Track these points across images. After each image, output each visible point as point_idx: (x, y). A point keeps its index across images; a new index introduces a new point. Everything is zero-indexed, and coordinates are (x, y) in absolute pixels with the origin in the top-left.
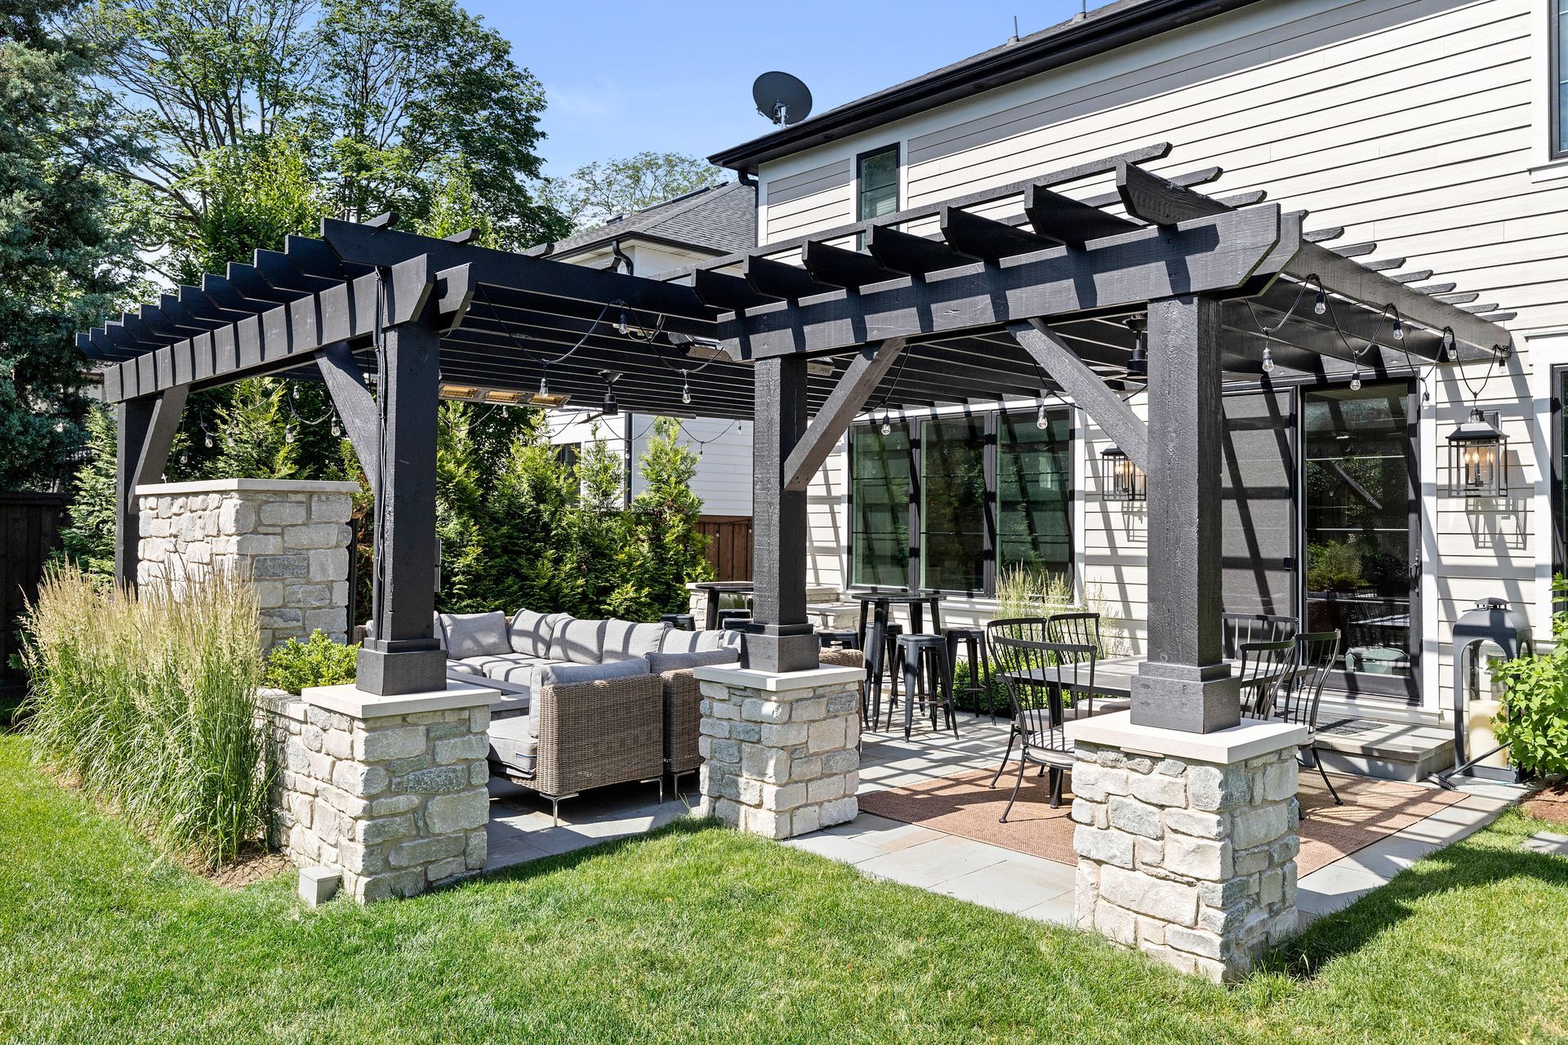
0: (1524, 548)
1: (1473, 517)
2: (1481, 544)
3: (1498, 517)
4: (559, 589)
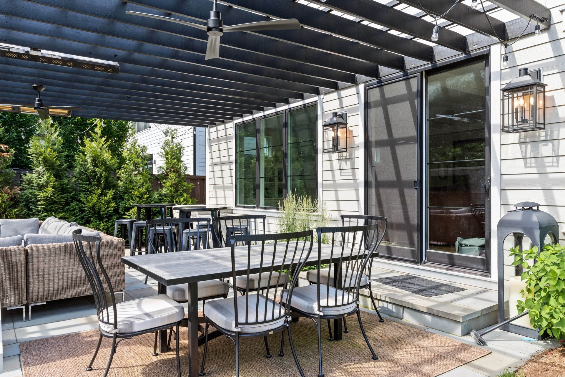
0: (558, 166)
1: (523, 146)
2: (528, 165)
3: (541, 145)
4: (100, 208)
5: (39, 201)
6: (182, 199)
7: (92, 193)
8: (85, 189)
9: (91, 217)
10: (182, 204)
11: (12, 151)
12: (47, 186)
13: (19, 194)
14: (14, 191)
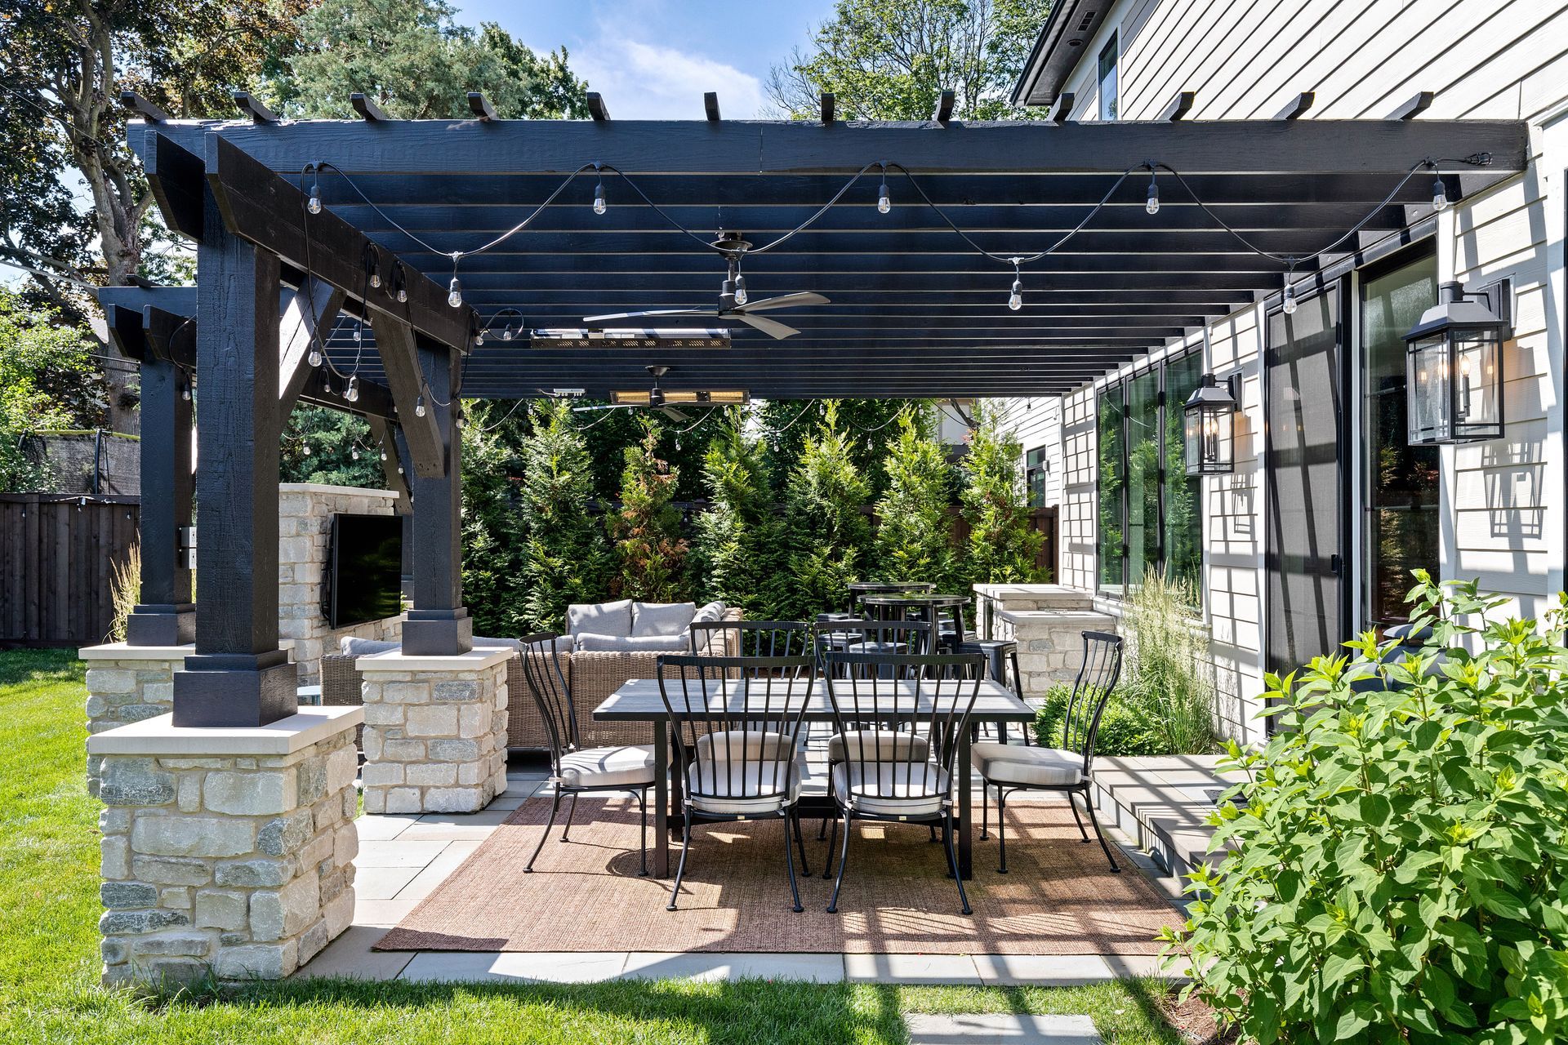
0: (1539, 535)
1: (1490, 477)
5: (714, 568)
6: (1009, 570)
7: (813, 552)
8: (802, 544)
9: (810, 603)
10: (1009, 580)
11: (676, 470)
12: (728, 539)
13: (685, 553)
14: (677, 549)
